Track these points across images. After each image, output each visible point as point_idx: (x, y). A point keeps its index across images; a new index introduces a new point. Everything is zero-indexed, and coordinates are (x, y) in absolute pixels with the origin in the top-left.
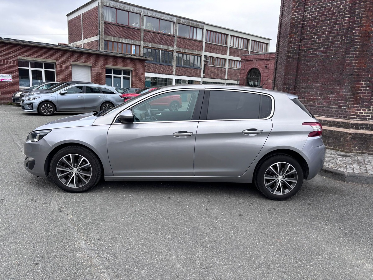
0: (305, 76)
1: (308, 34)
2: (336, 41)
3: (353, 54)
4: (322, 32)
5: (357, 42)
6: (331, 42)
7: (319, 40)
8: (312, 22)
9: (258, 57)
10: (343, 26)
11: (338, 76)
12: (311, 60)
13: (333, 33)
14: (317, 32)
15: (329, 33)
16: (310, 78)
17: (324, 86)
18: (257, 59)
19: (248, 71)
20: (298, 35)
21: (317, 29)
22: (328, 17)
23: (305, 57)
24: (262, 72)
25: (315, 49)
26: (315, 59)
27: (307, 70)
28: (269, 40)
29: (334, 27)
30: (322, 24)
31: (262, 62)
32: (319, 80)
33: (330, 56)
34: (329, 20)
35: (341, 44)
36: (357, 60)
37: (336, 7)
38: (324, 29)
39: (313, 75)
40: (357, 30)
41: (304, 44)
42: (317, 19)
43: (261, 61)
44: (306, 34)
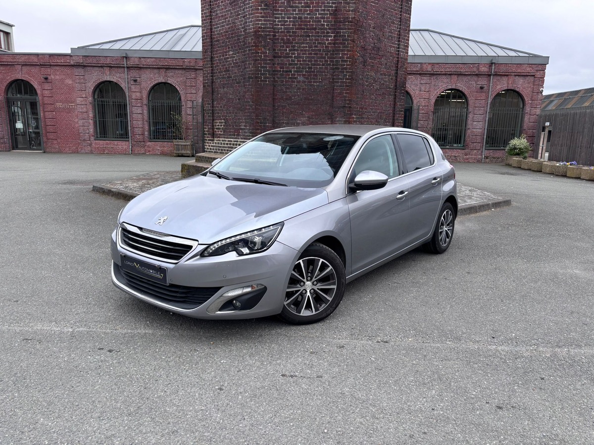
0: (285, 106)
1: (282, 50)
2: (319, 65)
3: (343, 82)
4: (302, 51)
5: (346, 69)
6: (314, 65)
7: (298, 61)
8: (287, 36)
9: (23, 59)
10: (326, 47)
11: (328, 108)
12: (291, 85)
13: (316, 54)
14: (294, 50)
15: (311, 54)
16: (292, 110)
17: (311, 120)
18: (22, 63)
19: (5, 84)
20: (269, 50)
21: (295, 46)
22: (307, 32)
23: (283, 81)
24: (40, 87)
25: (294, 71)
26: (296, 86)
27: (286, 99)
28: (11, 26)
29: (316, 46)
30: (299, 40)
31: (34, 70)
32: (304, 113)
33: (314, 82)
34: (309, 36)
35: (326, 68)
36: (348, 90)
37: (315, 21)
38: (304, 47)
39: (296, 107)
40: (345, 54)
41: (278, 64)
42: (293, 32)
43: (32, 67)
44: (280, 50)
